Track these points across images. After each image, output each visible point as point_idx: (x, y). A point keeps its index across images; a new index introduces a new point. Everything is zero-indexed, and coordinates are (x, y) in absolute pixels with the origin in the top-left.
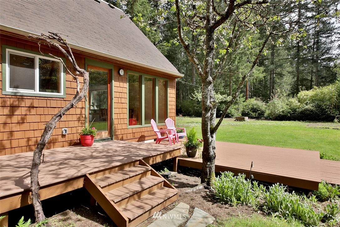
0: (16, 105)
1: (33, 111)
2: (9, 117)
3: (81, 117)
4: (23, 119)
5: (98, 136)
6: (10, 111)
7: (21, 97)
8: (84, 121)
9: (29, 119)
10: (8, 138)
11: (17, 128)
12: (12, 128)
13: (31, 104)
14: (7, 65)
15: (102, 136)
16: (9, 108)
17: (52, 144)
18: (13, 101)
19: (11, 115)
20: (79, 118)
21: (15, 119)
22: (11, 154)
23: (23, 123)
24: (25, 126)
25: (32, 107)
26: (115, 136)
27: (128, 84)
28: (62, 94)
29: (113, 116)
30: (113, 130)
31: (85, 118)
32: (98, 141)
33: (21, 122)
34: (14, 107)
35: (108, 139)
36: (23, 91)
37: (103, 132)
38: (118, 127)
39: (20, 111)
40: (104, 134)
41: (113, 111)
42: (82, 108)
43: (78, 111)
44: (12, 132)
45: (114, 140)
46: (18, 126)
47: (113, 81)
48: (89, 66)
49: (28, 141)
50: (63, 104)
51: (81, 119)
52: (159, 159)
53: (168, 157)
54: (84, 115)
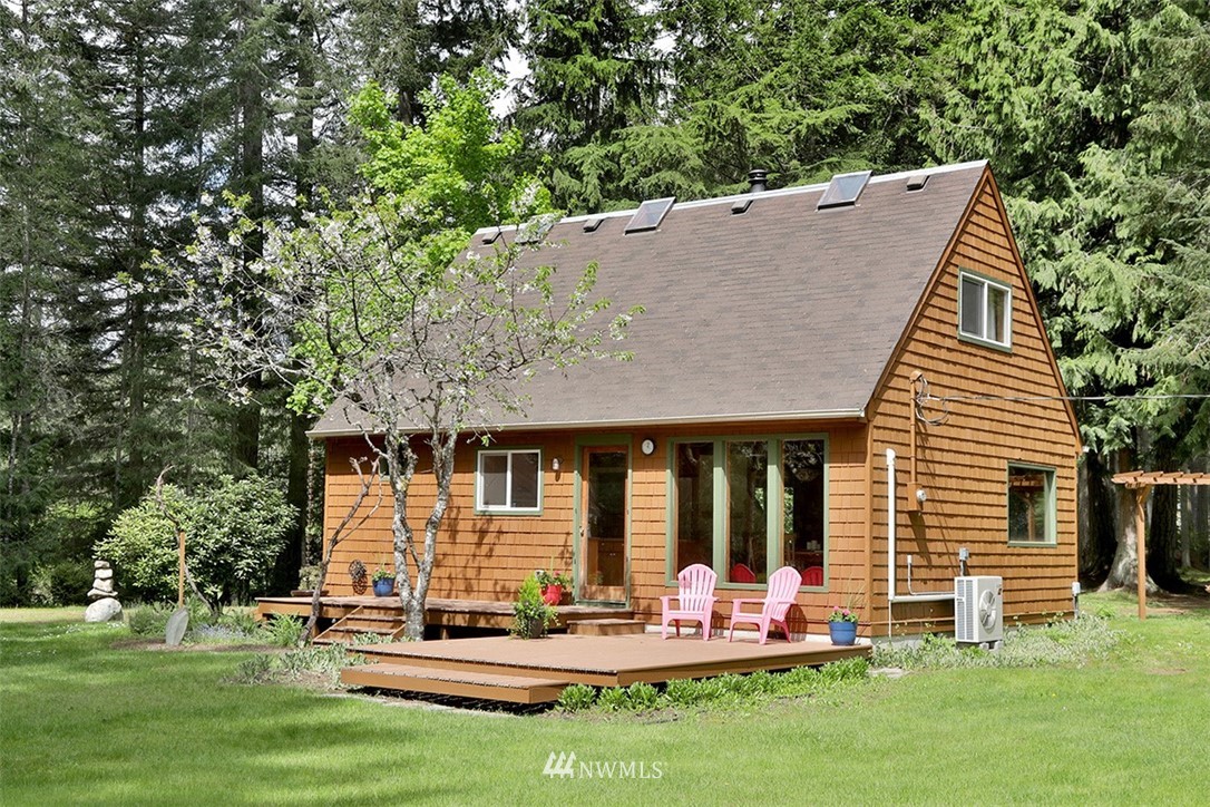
0: (485, 529)
1: (503, 537)
2: (479, 547)
3: (566, 551)
4: (491, 550)
5: (602, 595)
6: (479, 538)
7: (490, 518)
8: (571, 560)
9: (498, 550)
10: (477, 576)
11: (485, 563)
13: (500, 527)
14: (478, 473)
15: (609, 596)
16: (478, 533)
18: (483, 524)
19: (479, 544)
20: (563, 552)
21: (485, 549)
23: (491, 556)
24: (493, 562)
25: (500, 533)
26: (632, 600)
27: (669, 471)
28: (537, 509)
29: (629, 552)
30: (628, 584)
31: (572, 553)
32: (596, 605)
33: (489, 555)
34: (483, 533)
35: (617, 604)
36: (493, 508)
37: (611, 588)
38: (640, 579)
39: (489, 539)
40: (614, 593)
41: (629, 540)
42: (568, 534)
43: (561, 540)
44: (480, 568)
45: (628, 609)
46: (487, 561)
47: (630, 471)
48: (590, 447)
49: (496, 584)
50: (540, 527)
51: (566, 555)
52: (460, 621)
53: (482, 623)
54: (570, 549)
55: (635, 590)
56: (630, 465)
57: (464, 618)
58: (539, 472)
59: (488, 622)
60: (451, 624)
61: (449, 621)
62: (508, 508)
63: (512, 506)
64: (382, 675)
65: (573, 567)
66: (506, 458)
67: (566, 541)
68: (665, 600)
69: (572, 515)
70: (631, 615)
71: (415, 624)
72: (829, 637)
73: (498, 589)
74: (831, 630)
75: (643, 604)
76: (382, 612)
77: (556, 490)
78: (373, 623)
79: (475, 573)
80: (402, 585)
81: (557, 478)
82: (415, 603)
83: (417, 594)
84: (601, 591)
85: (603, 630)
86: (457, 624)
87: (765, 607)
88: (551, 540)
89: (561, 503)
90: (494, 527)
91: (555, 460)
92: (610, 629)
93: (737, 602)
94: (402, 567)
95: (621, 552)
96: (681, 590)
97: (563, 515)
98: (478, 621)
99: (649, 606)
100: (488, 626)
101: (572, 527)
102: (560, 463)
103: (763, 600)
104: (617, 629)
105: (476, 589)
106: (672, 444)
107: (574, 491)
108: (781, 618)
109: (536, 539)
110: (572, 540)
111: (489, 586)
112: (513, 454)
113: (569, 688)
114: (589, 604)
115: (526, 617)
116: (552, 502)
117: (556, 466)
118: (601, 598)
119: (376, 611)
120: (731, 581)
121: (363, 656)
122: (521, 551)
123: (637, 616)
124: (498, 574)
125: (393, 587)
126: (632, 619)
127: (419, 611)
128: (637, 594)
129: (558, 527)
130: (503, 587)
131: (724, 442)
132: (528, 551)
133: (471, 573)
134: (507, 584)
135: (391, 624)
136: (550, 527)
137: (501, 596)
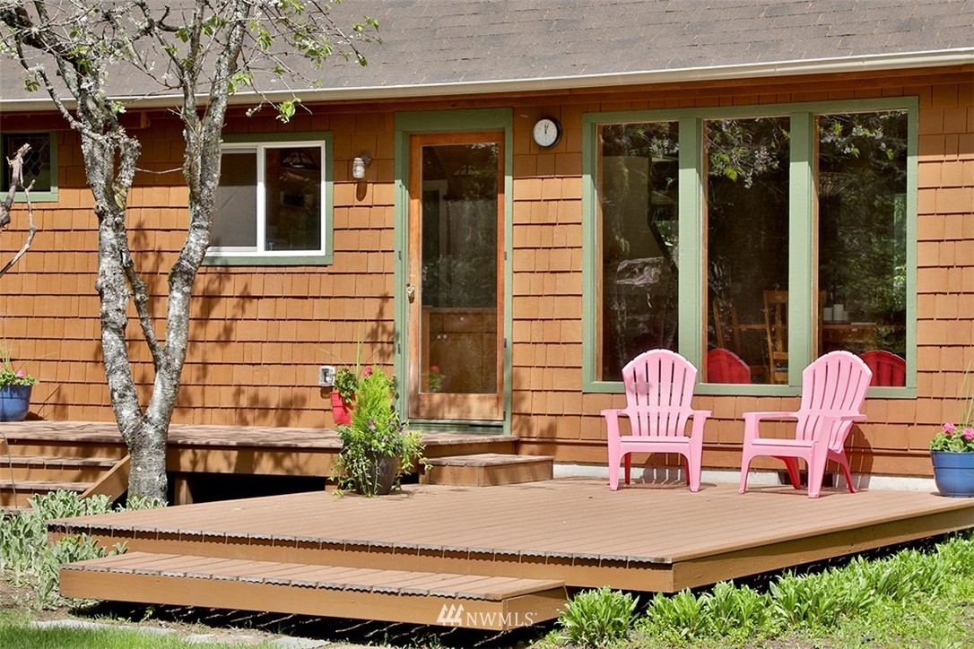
0: (214, 292)
1: (252, 309)
2: (201, 325)
3: (380, 330)
4: (228, 331)
5: (453, 410)
6: (202, 308)
7: (223, 270)
8: (391, 347)
9: (241, 331)
10: (198, 379)
11: (215, 354)
12: (205, 353)
13: (246, 287)
15: (469, 411)
16: (201, 299)
17: (292, 413)
18: (209, 282)
19: (203, 320)
20: (374, 333)
21: (214, 330)
22: (202, 424)
23: (228, 341)
24: (232, 353)
25: (246, 297)
26: (517, 417)
27: (586, 177)
28: (322, 253)
29: (509, 330)
30: (507, 388)
31: (394, 333)
32: (443, 427)
33: (224, 340)
34: (210, 298)
35: (487, 427)
36: (229, 253)
37: (473, 397)
38: (530, 379)
39: (223, 309)
40: (478, 406)
41: (509, 308)
42: (385, 298)
43: (371, 310)
44: (205, 364)
45: (507, 434)
46: (218, 350)
47: (508, 179)
48: (424, 136)
49: (238, 393)
50: (327, 286)
51: (382, 339)
52: (219, 464)
53: (266, 467)
54: (389, 326)
55: (522, 399)
56: (508, 167)
57: (227, 458)
58: (323, 184)
59: (278, 463)
60: (200, 469)
61: (194, 463)
62: (260, 251)
63: (267, 248)
64: (157, 578)
65: (396, 359)
66: (253, 157)
67: (381, 312)
68: (611, 416)
69: (392, 263)
70: (515, 446)
71: (150, 471)
72: (933, 481)
73: (244, 402)
74: (937, 468)
75: (539, 425)
76: (49, 449)
77: (358, 217)
78: (34, 471)
79: (195, 374)
80: (122, 396)
81: (361, 194)
82: (150, 431)
83: (154, 412)
84: (451, 403)
85: (492, 475)
86: (213, 470)
87: (800, 426)
88: (350, 309)
89: (367, 240)
90: (233, 287)
91: (358, 160)
92: (501, 474)
93: (752, 418)
94: (120, 361)
95: (492, 331)
96: (630, 398)
97: (373, 263)
98: (257, 463)
99: (552, 428)
100: (279, 473)
101: (393, 286)
102: (367, 166)
103: (795, 415)
104: (512, 473)
105: (197, 402)
106: (593, 125)
107: (395, 217)
108: (838, 447)
109: (319, 309)
110: (393, 310)
111: (226, 397)
112: (269, 152)
113: (582, 596)
114: (428, 427)
115: (369, 454)
116: (351, 240)
117: (359, 172)
118: (452, 415)
119: (36, 448)
120: (710, 380)
121: (88, 540)
122: (288, 331)
123: (526, 448)
124: (241, 375)
125: (27, 403)
126: (516, 453)
127: (158, 446)
128: (525, 408)
129: (364, 286)
130: (255, 399)
131: (698, 121)
132: (304, 331)
133: (189, 375)
134: (262, 393)
135: (76, 473)
136: (346, 285)
137: (249, 416)
